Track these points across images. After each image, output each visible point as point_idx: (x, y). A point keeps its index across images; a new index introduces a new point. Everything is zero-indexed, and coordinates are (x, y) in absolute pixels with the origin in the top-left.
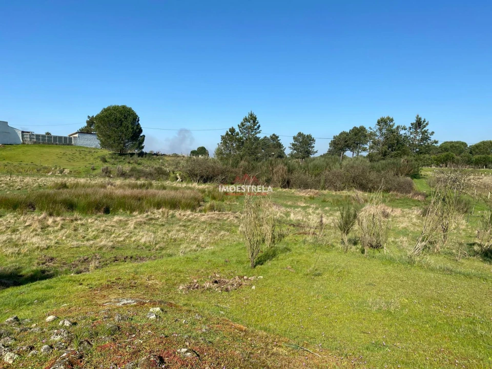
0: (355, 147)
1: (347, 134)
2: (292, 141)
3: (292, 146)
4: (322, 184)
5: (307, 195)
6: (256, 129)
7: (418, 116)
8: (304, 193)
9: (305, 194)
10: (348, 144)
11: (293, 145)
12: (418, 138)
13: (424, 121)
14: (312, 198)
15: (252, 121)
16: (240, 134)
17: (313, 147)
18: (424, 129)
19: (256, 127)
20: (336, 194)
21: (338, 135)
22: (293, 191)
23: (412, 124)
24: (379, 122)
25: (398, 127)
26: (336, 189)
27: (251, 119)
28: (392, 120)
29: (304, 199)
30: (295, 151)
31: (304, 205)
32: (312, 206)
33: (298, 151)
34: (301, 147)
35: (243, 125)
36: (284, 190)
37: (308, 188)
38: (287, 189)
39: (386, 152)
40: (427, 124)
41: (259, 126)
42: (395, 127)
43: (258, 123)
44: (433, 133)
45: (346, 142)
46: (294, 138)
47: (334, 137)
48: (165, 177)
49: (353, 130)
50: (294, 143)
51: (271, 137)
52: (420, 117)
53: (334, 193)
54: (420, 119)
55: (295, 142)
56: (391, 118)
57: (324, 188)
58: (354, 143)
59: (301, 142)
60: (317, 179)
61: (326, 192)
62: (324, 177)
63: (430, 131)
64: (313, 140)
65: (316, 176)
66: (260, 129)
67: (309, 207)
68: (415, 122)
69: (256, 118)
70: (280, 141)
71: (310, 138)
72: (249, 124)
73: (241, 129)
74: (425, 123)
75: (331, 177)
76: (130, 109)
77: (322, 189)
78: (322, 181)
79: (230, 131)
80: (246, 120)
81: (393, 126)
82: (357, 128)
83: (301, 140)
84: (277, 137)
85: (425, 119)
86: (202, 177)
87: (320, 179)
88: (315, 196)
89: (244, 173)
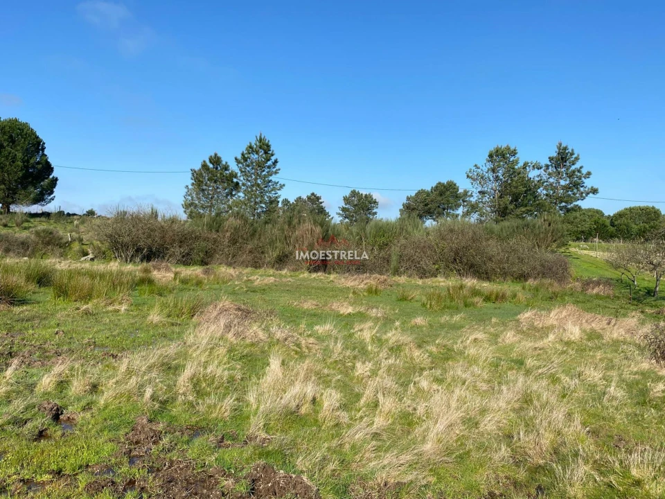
0: (440, 214)
1: (428, 194)
2: (342, 204)
3: (341, 212)
4: (394, 263)
5: (362, 286)
6: (269, 167)
7: (560, 144)
8: (355, 280)
9: (357, 283)
10: (430, 209)
11: (344, 209)
12: (563, 183)
13: (572, 154)
14: (372, 291)
15: (262, 152)
16: (239, 175)
17: (375, 213)
18: (573, 168)
19: (269, 163)
20: (423, 283)
21: (413, 194)
22: (332, 277)
23: (551, 159)
24: (491, 156)
25: (526, 165)
26: (423, 274)
27: (260, 148)
28: (514, 153)
29: (354, 293)
30: (347, 220)
31: (350, 310)
32: (373, 313)
33: (351, 220)
34: (356, 213)
35: (245, 159)
36: (314, 275)
37: (364, 272)
38: (319, 274)
39: (506, 208)
40: (577, 159)
41: (276, 162)
42: (521, 164)
43: (272, 155)
44: (589, 174)
45: (426, 205)
46: (346, 199)
47: (408, 199)
48: (58, 251)
49: (437, 187)
50: (344, 206)
51: (309, 198)
52: (564, 145)
53: (420, 282)
54: (565, 149)
55: (346, 204)
56: (512, 148)
57: (397, 272)
58: (439, 207)
59: (356, 205)
60: (382, 253)
61: (402, 279)
62: (398, 249)
63: (584, 171)
64: (375, 202)
65: (381, 248)
66: (277, 167)
67: (362, 317)
68: (555, 155)
69: (268, 146)
70: (322, 204)
71: (370, 199)
72: (256, 156)
73: (240, 165)
74: (574, 156)
75: (410, 251)
76: (26, 125)
77: (394, 275)
78: (394, 258)
79: (211, 162)
80: (250, 149)
81: (517, 162)
82: (443, 184)
83: (356, 203)
84: (318, 198)
85: (572, 150)
86: (139, 250)
87: (390, 255)
88: (381, 287)
89: (234, 241)
